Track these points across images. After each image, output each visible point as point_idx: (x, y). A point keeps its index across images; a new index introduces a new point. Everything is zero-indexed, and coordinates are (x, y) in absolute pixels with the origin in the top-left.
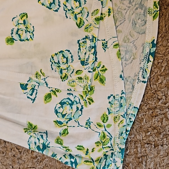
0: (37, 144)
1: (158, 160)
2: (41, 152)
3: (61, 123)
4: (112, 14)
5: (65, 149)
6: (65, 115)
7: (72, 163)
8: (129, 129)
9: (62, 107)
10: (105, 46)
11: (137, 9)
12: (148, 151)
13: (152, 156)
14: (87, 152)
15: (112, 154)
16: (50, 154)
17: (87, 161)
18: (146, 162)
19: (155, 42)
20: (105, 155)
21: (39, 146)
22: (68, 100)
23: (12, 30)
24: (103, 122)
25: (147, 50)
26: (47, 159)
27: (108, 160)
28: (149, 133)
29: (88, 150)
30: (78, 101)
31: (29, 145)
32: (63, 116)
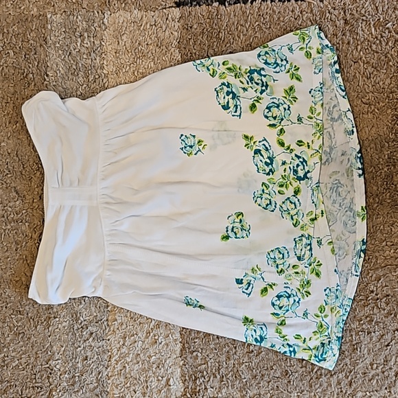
0: (255, 337)
1: (371, 346)
2: (258, 344)
3: (277, 314)
4: (324, 215)
5: (282, 339)
6: (282, 307)
7: (291, 352)
8: (345, 318)
9: (279, 300)
10: (319, 243)
11: (347, 211)
12: (362, 338)
13: (366, 342)
14: (304, 341)
15: (329, 342)
16: (268, 346)
17: (305, 349)
18: (360, 348)
19: (365, 241)
20: (322, 343)
21: (256, 338)
22: (285, 293)
23: (227, 228)
24: (321, 312)
25: (359, 248)
26: (263, 353)
27: (326, 347)
28: (362, 322)
29: (305, 339)
30: (295, 294)
31: (246, 338)
32: (280, 308)
